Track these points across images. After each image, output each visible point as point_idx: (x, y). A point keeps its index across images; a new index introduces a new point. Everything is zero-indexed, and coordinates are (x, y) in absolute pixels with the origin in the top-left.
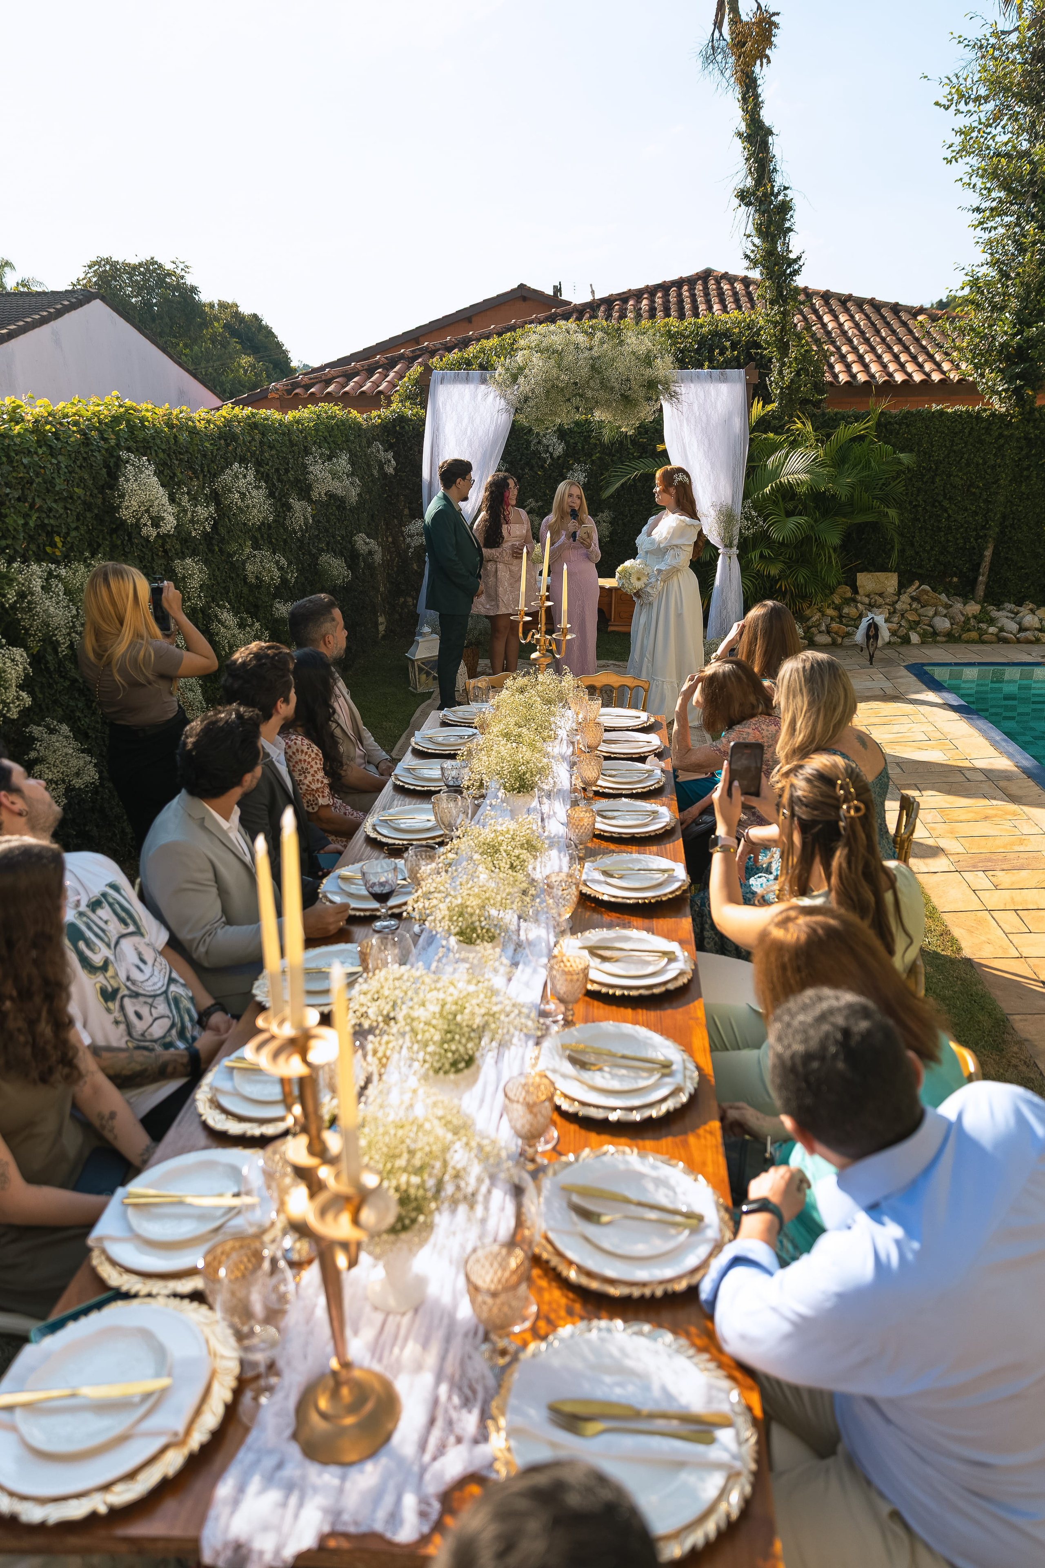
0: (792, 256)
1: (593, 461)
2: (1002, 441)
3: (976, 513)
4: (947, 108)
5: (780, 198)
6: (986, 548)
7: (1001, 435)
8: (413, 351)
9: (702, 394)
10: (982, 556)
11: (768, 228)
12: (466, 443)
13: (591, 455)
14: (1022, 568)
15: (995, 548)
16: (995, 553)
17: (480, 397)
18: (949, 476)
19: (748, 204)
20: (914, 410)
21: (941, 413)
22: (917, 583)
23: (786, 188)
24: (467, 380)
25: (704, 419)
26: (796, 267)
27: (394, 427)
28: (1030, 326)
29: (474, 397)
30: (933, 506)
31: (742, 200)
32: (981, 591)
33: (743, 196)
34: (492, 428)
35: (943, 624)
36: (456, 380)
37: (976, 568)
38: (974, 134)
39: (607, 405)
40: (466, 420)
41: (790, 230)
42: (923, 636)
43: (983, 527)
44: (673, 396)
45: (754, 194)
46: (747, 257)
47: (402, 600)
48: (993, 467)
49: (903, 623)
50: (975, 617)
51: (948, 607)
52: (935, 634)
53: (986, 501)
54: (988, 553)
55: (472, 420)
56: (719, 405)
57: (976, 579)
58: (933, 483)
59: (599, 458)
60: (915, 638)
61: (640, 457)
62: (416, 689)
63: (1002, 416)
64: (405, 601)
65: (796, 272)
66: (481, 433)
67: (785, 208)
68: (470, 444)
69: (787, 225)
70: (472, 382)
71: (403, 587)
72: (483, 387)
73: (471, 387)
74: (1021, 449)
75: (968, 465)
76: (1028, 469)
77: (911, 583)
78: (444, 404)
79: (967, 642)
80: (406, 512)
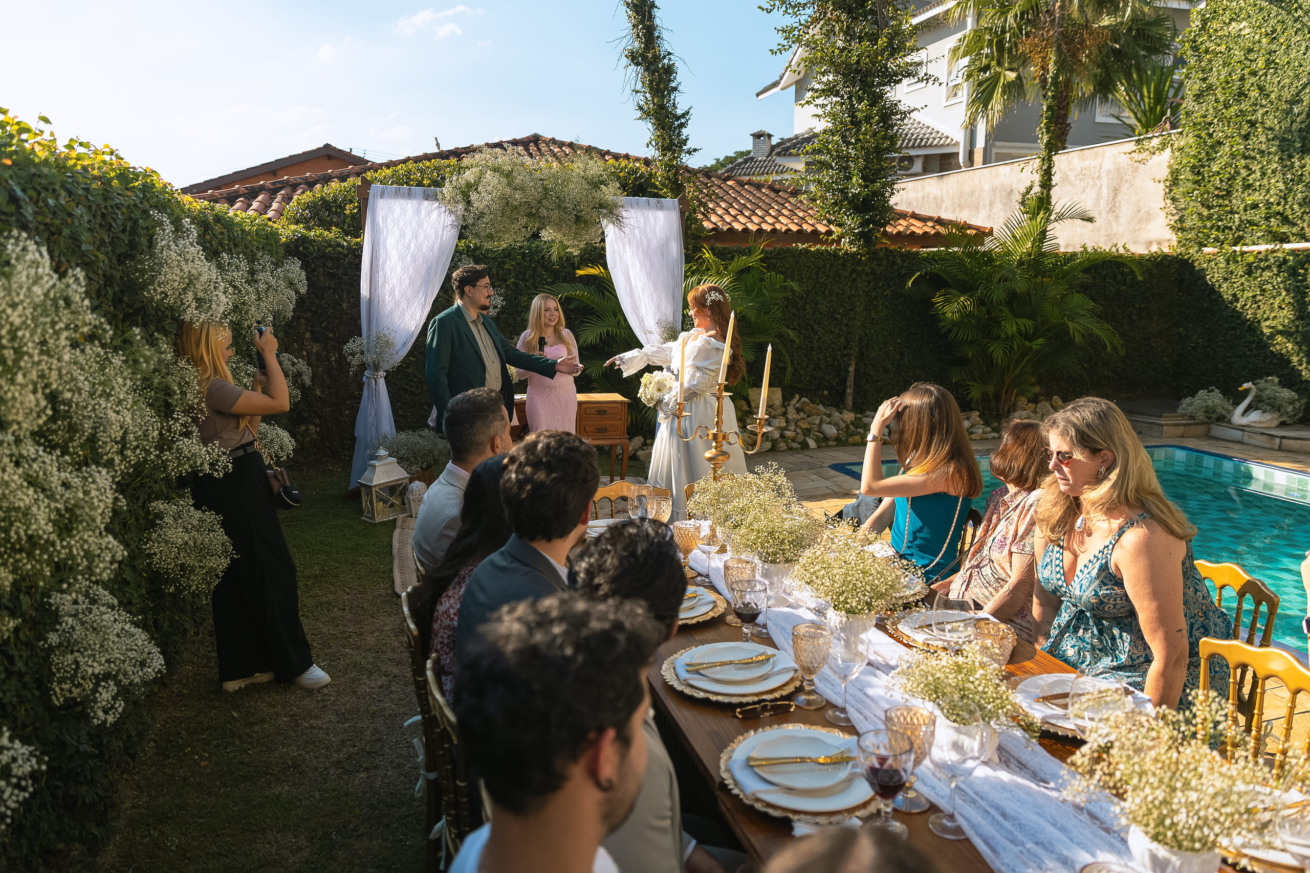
0: (679, 112)
1: (507, 286)
2: (854, 276)
3: (839, 335)
4: (769, 12)
5: (666, 61)
6: (849, 365)
7: (853, 271)
8: (273, 184)
9: (642, 220)
10: (847, 372)
11: (658, 85)
12: (409, 258)
13: (506, 281)
14: (877, 381)
15: (857, 365)
16: (857, 370)
17: (423, 213)
18: (817, 304)
19: (637, 64)
20: (784, 248)
21: (807, 251)
22: (797, 396)
23: (669, 54)
24: (410, 195)
25: (645, 242)
26: (683, 120)
27: (297, 247)
28: (873, 181)
29: (418, 212)
30: (806, 329)
31: (633, 60)
32: (849, 401)
33: (634, 57)
34: (437, 245)
35: (831, 431)
36: (397, 195)
37: (843, 381)
38: (796, 33)
39: (558, 226)
40: (409, 235)
41: (675, 89)
42: (817, 440)
43: (845, 347)
44: (617, 220)
45: (642, 55)
46: (641, 108)
47: (303, 428)
48: (849, 297)
49: (799, 431)
50: (852, 423)
51: (829, 416)
52: (826, 439)
53: (847, 325)
54: (852, 369)
55: (415, 235)
56: (657, 230)
57: (844, 391)
58: (804, 310)
59: (514, 283)
60: (812, 444)
61: (553, 283)
62: (373, 518)
63: (854, 255)
64: (307, 430)
65: (682, 125)
66: (425, 249)
67: (669, 70)
68: (414, 259)
69: (674, 85)
70: (415, 198)
71: (306, 414)
72: (426, 203)
73: (415, 202)
74: (869, 282)
75: (831, 295)
76: (876, 298)
77: (793, 397)
78: (385, 219)
79: (853, 445)
80: (308, 335)
